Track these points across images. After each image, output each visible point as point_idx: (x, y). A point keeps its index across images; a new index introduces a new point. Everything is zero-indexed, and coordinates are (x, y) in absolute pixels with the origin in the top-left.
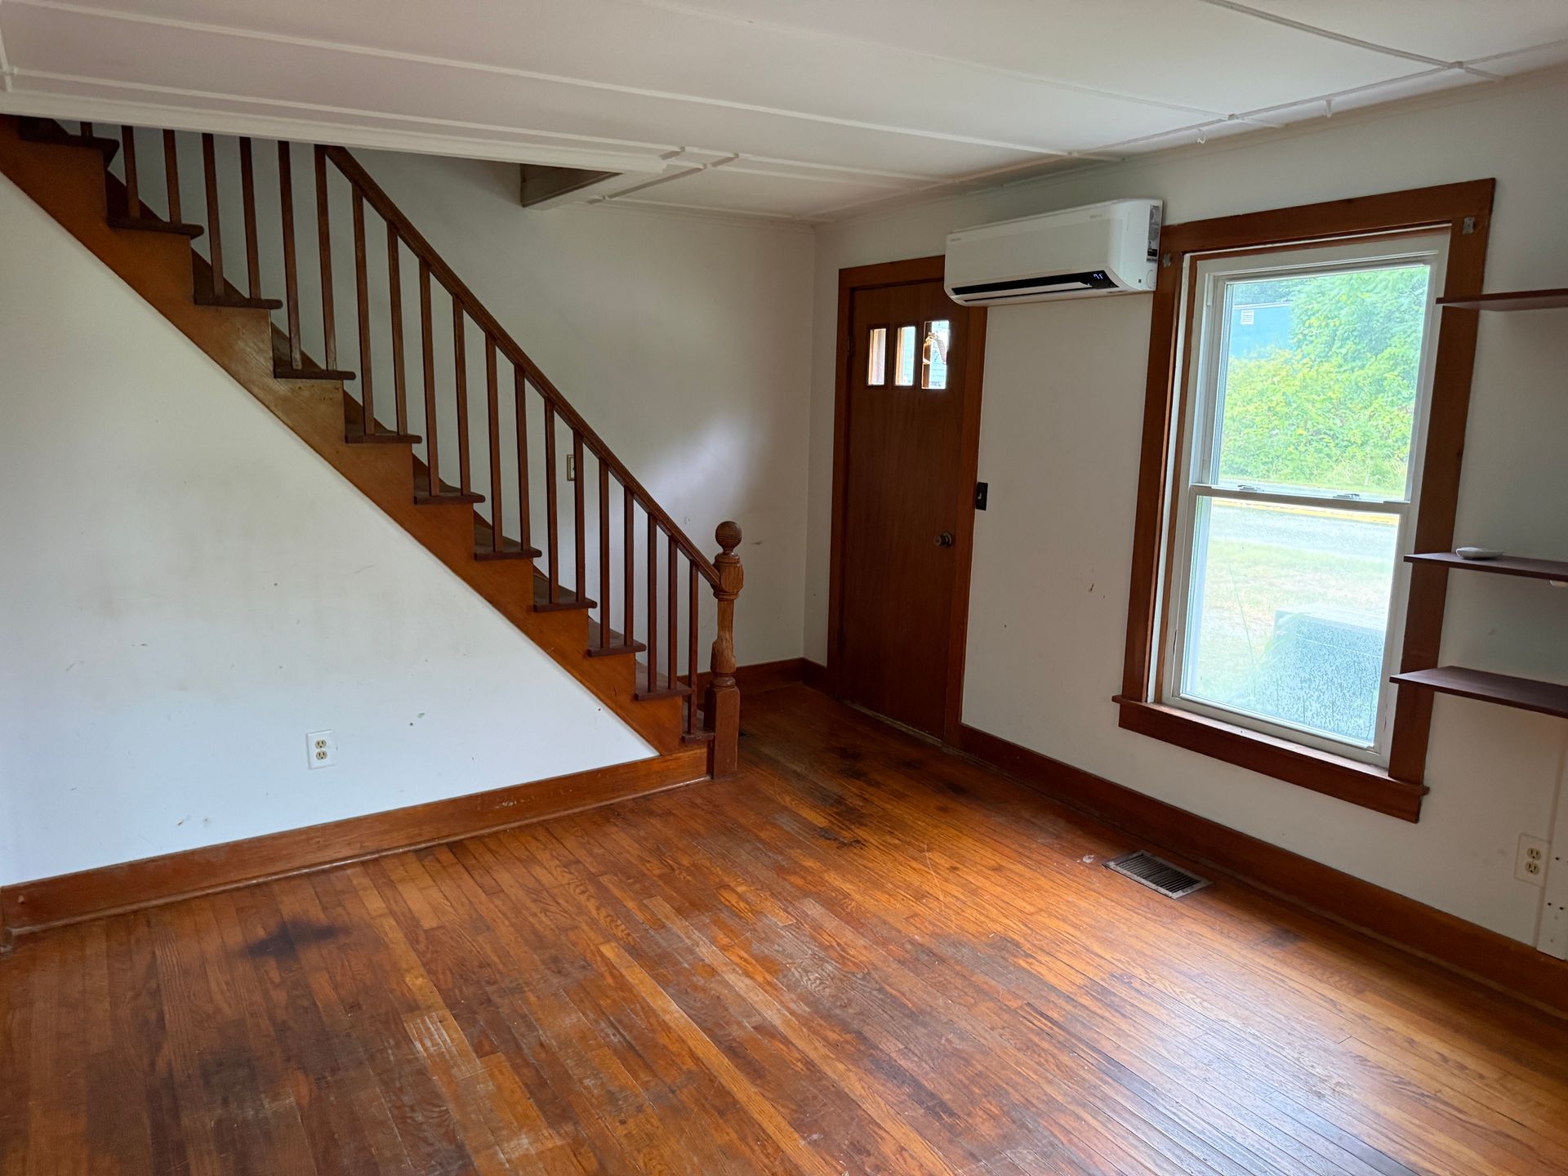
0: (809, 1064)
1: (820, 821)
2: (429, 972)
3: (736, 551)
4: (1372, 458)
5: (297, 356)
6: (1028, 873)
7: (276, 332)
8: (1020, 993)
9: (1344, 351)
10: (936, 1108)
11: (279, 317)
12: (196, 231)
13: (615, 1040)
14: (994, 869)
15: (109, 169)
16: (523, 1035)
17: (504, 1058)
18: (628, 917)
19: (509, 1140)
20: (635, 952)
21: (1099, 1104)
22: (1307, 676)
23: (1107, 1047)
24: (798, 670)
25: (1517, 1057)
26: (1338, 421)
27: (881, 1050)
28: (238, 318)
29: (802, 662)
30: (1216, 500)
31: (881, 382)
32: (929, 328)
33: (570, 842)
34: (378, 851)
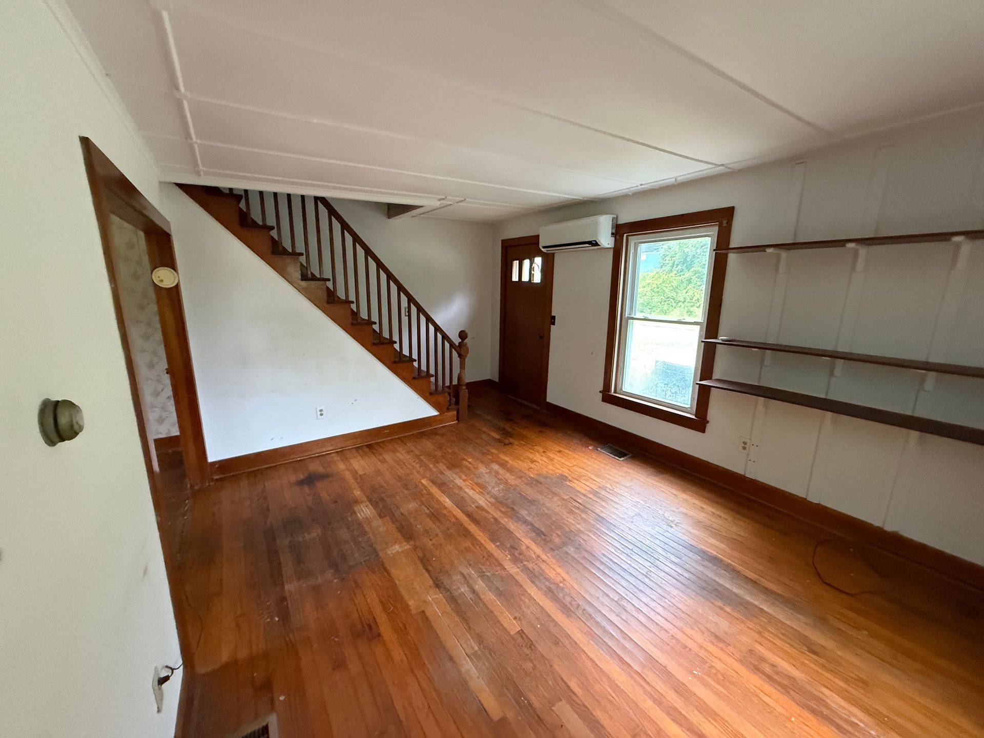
0: (496, 519)
1: (497, 436)
2: (362, 490)
3: (466, 341)
4: (687, 307)
5: (309, 273)
6: (570, 453)
7: (302, 265)
8: (568, 493)
9: (677, 269)
10: (539, 533)
11: (303, 259)
12: (272, 228)
13: (428, 512)
14: (558, 452)
15: (240, 206)
16: (396, 511)
17: (389, 518)
18: (430, 470)
19: (391, 546)
20: (433, 482)
21: (596, 531)
22: (667, 383)
23: (597, 511)
24: (488, 383)
25: (738, 513)
26: (675, 293)
27: (520, 514)
28: (288, 260)
29: (489, 380)
30: (635, 321)
31: (517, 280)
32: (534, 261)
33: (409, 445)
34: (342, 448)
